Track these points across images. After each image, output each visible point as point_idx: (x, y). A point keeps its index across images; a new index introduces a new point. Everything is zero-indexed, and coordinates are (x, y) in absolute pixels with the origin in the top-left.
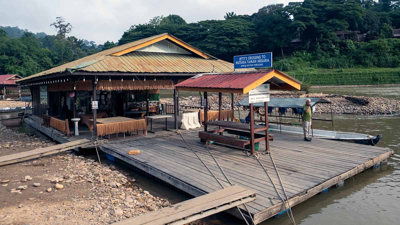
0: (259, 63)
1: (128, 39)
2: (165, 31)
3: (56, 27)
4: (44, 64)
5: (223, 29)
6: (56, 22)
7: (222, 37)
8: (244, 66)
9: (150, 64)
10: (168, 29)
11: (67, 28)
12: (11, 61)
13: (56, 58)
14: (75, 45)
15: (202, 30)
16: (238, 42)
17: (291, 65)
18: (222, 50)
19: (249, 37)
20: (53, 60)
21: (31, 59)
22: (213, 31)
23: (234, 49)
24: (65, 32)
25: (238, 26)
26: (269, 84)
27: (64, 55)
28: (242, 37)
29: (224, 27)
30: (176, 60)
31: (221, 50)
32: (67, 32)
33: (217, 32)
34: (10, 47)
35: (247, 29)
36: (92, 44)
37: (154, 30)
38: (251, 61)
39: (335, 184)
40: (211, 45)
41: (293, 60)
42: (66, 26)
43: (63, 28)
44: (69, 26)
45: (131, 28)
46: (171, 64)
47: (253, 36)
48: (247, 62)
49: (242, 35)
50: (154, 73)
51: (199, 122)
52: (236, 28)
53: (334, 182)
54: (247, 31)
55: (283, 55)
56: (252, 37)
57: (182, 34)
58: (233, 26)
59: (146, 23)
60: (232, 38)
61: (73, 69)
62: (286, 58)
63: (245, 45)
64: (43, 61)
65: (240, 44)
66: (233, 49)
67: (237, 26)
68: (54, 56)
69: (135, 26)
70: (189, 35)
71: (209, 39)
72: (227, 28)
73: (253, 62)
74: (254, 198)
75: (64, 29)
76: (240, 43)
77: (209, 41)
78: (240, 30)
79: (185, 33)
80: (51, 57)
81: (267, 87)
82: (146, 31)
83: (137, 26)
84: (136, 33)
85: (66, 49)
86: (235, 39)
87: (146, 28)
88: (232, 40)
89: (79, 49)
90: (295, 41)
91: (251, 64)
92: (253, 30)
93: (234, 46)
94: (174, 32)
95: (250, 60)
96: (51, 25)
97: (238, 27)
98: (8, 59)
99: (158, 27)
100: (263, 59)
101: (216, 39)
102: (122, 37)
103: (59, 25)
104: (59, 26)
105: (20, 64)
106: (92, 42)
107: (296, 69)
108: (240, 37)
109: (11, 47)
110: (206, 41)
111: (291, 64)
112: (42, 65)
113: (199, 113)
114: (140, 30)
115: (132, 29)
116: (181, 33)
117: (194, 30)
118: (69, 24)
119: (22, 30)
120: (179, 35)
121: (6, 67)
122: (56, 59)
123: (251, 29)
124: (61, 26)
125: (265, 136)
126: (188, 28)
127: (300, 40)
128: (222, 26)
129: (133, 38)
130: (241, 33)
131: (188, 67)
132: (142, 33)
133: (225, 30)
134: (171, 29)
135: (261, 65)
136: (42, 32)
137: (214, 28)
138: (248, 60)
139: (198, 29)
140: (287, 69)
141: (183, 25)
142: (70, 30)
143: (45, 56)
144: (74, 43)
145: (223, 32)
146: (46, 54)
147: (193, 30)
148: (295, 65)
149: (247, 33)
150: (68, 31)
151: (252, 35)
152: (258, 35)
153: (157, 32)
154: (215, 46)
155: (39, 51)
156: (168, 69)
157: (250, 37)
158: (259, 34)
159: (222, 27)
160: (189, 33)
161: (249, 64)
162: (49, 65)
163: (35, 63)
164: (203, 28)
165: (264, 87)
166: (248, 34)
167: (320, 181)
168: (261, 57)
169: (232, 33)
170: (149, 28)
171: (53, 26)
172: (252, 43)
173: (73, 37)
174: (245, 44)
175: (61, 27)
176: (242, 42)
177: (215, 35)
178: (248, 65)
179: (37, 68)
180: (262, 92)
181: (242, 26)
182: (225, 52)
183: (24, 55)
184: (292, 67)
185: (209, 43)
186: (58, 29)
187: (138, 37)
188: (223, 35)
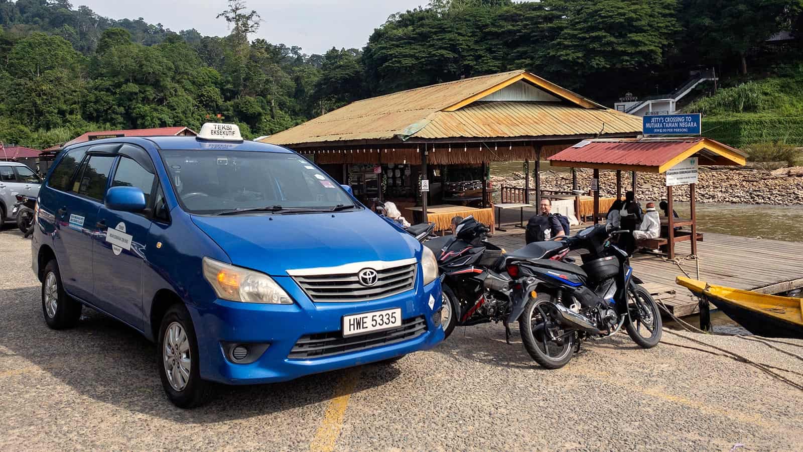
0: (681, 128)
1: (385, 45)
2: (465, 23)
3: (228, 20)
4: (207, 100)
5: (600, 16)
6: (229, 9)
7: (597, 34)
8: (658, 130)
9: (500, 122)
10: (471, 19)
11: (250, 23)
12: (143, 95)
13: (229, 86)
14: (267, 58)
15: (548, 19)
16: (635, 43)
17: (764, 97)
18: (597, 64)
19: (661, 32)
20: (223, 91)
21: (181, 92)
22: (575, 19)
23: (627, 61)
24: (247, 30)
25: (637, 7)
26: (697, 158)
27: (245, 80)
28: (645, 31)
29: (601, 10)
30: (537, 114)
31: (594, 63)
32: (250, 29)
33: (585, 21)
34: (141, 66)
35: (658, 12)
36: (296, 53)
37: (439, 22)
38: (670, 125)
39: (784, 291)
40: (570, 52)
41: (770, 85)
42: (248, 18)
43: (242, 21)
44: (254, 18)
45: (390, 20)
46: (532, 122)
47: (672, 28)
48: (663, 125)
49: (644, 28)
50: (510, 137)
51: (576, 216)
52: (631, 10)
53: (783, 288)
54: (658, 17)
55: (745, 71)
56: (670, 32)
57: (503, 30)
58: (622, 8)
59: (420, 7)
60: (621, 36)
61: (407, 136)
62: (754, 80)
63: (652, 51)
64: (203, 95)
65: (640, 48)
66: (623, 61)
67: (633, 7)
68: (224, 84)
69: (397, 16)
70: (519, 31)
71: (565, 39)
72: (608, 11)
73: (673, 126)
74: (674, 295)
75: (245, 25)
76: (640, 46)
77: (566, 43)
78: (641, 16)
79: (510, 27)
80: (219, 84)
81: (694, 162)
82: (422, 25)
83: (401, 16)
84: (400, 30)
85: (249, 69)
86: (629, 37)
87: (422, 19)
88: (621, 40)
89: (275, 66)
90: (778, 37)
91: (670, 128)
92: (671, 15)
93: (625, 53)
94: (484, 26)
95: (668, 123)
96: (218, 16)
97: (636, 10)
98: (137, 91)
99: (448, 15)
100: (688, 122)
101: (584, 39)
102: (368, 42)
103: (234, 16)
104: (235, 18)
105: (160, 102)
106: (295, 50)
107: (778, 107)
108: (641, 33)
109: (144, 66)
110: (559, 44)
111: (766, 94)
112: (201, 102)
113: (575, 202)
114: (408, 23)
115: (391, 23)
116: (502, 27)
117: (531, 19)
118: (254, 12)
119: (151, 25)
120: (497, 32)
121: (134, 108)
122: (228, 90)
123: (667, 11)
124: (237, 18)
125: (691, 234)
126: (517, 15)
127: (791, 35)
128: (596, 8)
129: (394, 43)
130: (643, 23)
131: (558, 125)
132: (414, 30)
133: (605, 17)
134: (478, 19)
135: (685, 130)
136: (191, 29)
137: (579, 12)
138: (664, 122)
139: (539, 16)
140: (755, 107)
141: (505, 8)
142: (256, 25)
143: (206, 82)
144: (266, 55)
145: (599, 23)
146: (210, 79)
147: (527, 19)
148: (775, 98)
149: (658, 23)
150: (253, 28)
151: (669, 27)
152: (683, 26)
153: (446, 26)
154: (580, 55)
155: (195, 73)
156: (529, 131)
157: (666, 31)
158: (686, 25)
159: (596, 11)
160: (518, 25)
161: (667, 128)
162: (216, 102)
163: (190, 98)
164: (552, 14)
165: (689, 163)
166: (659, 25)
167: (761, 285)
168: (685, 119)
169: (621, 23)
170: (427, 18)
171: (223, 18)
172: (669, 45)
173: (263, 40)
174: (652, 48)
175: (238, 20)
176: (645, 44)
177: (581, 29)
178: (665, 130)
179: (192, 108)
180: (687, 169)
181: (644, 6)
182: (604, 67)
183: (168, 83)
184: (768, 101)
185: (567, 47)
186: (233, 25)
187: (405, 39)
188: (600, 30)
